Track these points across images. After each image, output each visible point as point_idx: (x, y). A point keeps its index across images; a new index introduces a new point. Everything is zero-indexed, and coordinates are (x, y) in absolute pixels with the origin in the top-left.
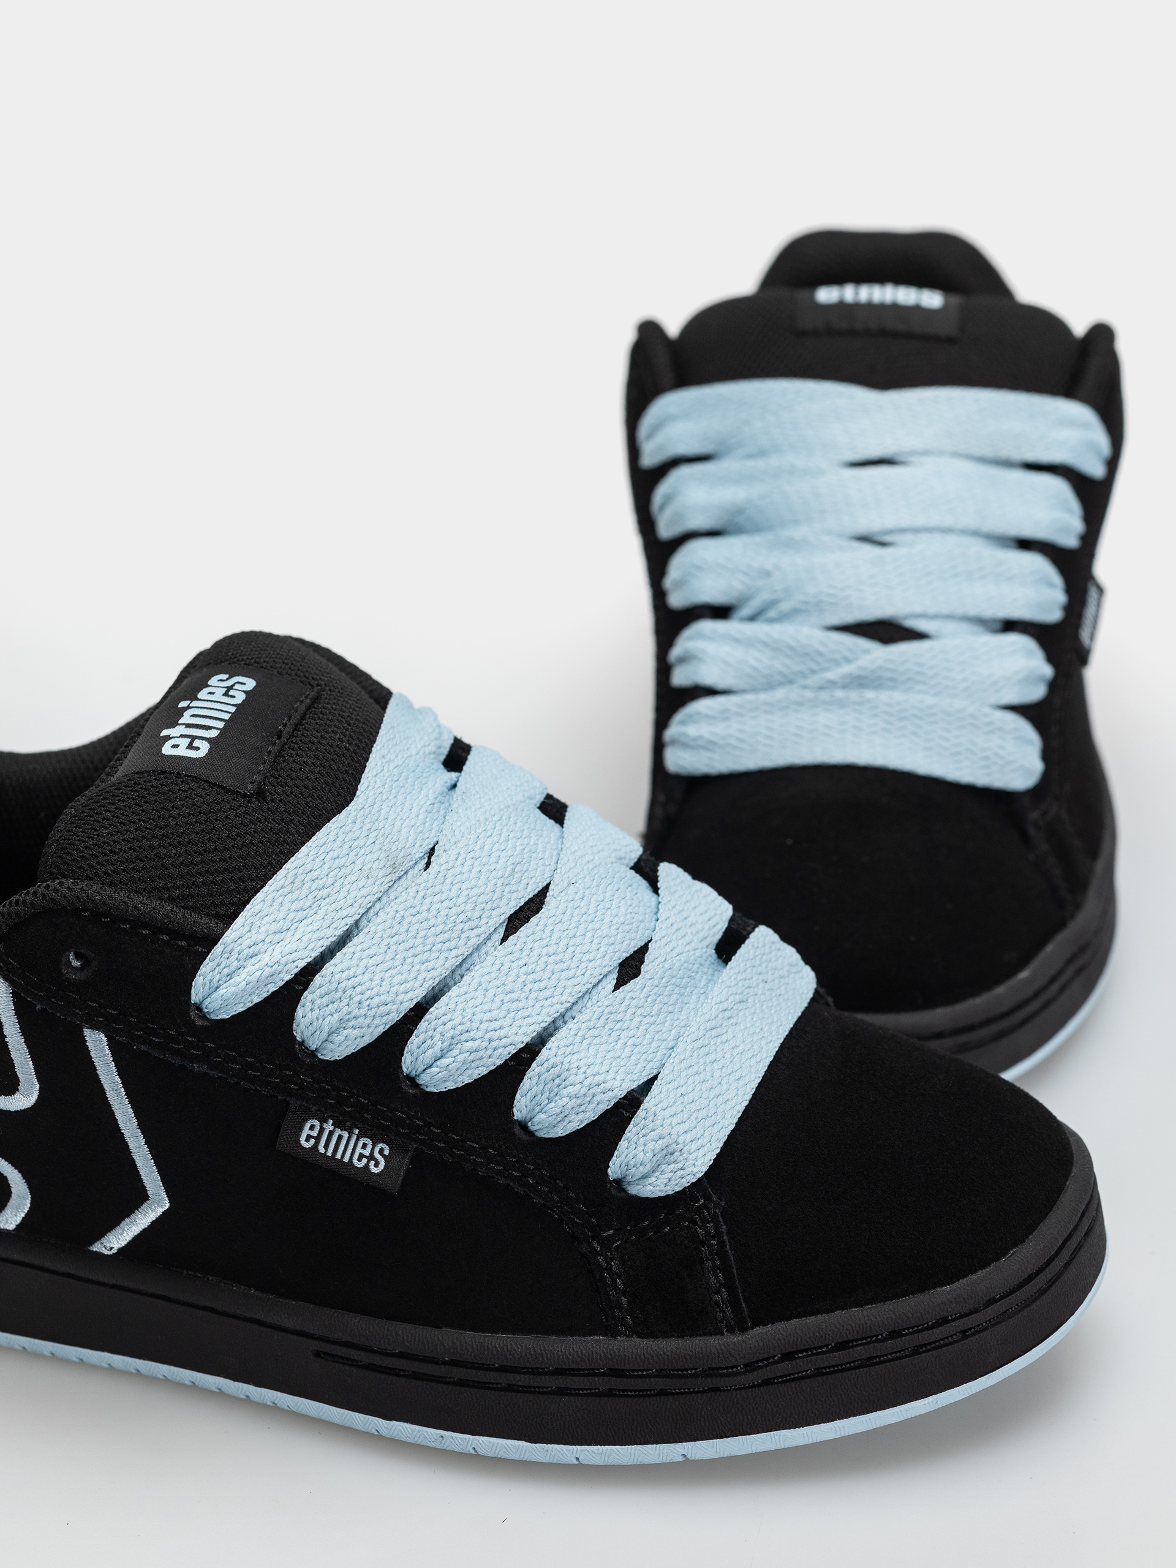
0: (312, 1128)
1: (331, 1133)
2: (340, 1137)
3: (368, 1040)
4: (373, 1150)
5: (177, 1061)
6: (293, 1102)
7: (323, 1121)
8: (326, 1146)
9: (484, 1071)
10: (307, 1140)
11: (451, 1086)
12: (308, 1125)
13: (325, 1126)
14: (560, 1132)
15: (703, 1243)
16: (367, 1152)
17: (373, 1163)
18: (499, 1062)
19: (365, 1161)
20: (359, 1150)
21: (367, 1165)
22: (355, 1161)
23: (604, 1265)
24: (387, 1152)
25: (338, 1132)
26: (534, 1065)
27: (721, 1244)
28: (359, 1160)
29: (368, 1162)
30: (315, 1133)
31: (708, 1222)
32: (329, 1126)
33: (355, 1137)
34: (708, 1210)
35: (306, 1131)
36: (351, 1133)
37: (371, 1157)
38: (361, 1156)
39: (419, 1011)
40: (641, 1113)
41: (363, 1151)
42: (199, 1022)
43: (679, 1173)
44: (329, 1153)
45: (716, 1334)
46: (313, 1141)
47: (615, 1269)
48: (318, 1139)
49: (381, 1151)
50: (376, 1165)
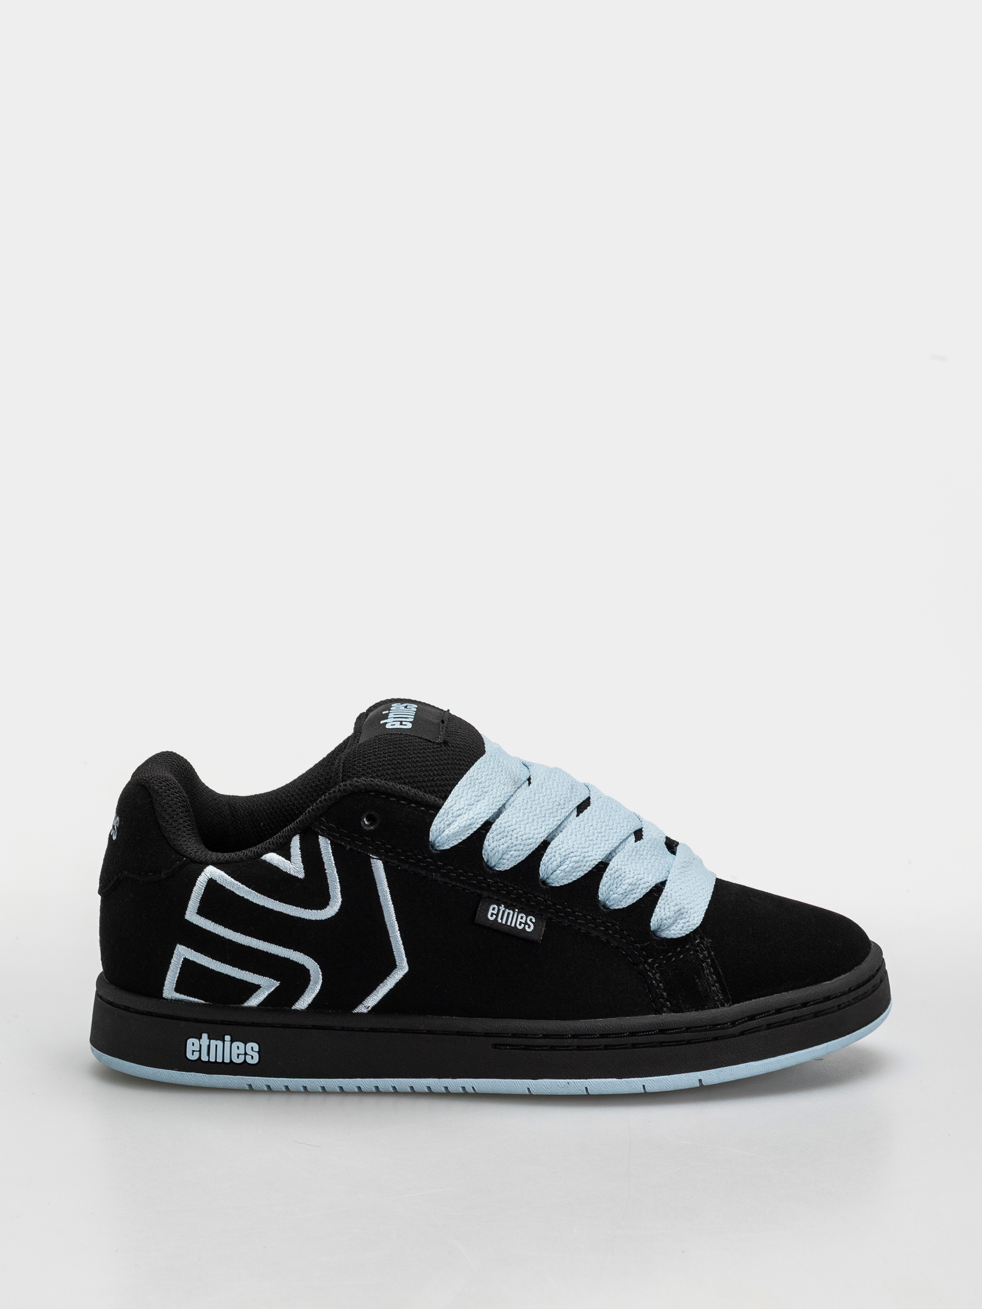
0: (494, 909)
1: (504, 912)
2: (509, 914)
3: (522, 858)
4: (526, 920)
5: (424, 873)
6: (485, 894)
7: (499, 905)
8: (502, 919)
9: (582, 874)
10: (492, 916)
11: (566, 882)
12: (491, 908)
13: (500, 908)
14: (624, 904)
15: (703, 962)
16: (523, 921)
17: (527, 926)
18: (590, 869)
19: (523, 925)
20: (519, 920)
21: (524, 927)
22: (518, 926)
23: (652, 976)
24: (534, 920)
25: (507, 911)
26: (607, 870)
27: (712, 960)
28: (520, 925)
29: (525, 926)
30: (495, 912)
31: (704, 951)
32: (502, 908)
33: (516, 913)
34: (703, 944)
35: (491, 911)
36: (514, 911)
37: (526, 923)
38: (521, 923)
39: (545, 844)
40: (664, 894)
41: (521, 920)
42: (434, 852)
43: (687, 924)
44: (504, 922)
45: (715, 1008)
46: (494, 916)
47: (658, 978)
48: (497, 915)
49: (531, 920)
50: (529, 927)
